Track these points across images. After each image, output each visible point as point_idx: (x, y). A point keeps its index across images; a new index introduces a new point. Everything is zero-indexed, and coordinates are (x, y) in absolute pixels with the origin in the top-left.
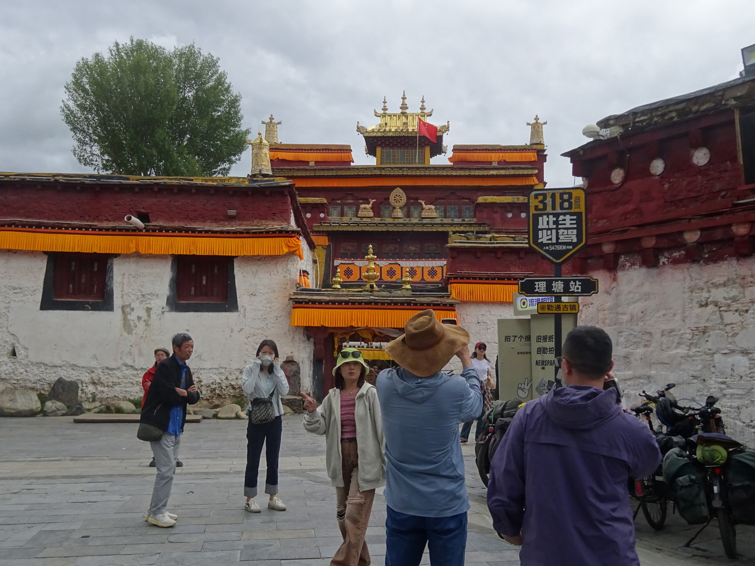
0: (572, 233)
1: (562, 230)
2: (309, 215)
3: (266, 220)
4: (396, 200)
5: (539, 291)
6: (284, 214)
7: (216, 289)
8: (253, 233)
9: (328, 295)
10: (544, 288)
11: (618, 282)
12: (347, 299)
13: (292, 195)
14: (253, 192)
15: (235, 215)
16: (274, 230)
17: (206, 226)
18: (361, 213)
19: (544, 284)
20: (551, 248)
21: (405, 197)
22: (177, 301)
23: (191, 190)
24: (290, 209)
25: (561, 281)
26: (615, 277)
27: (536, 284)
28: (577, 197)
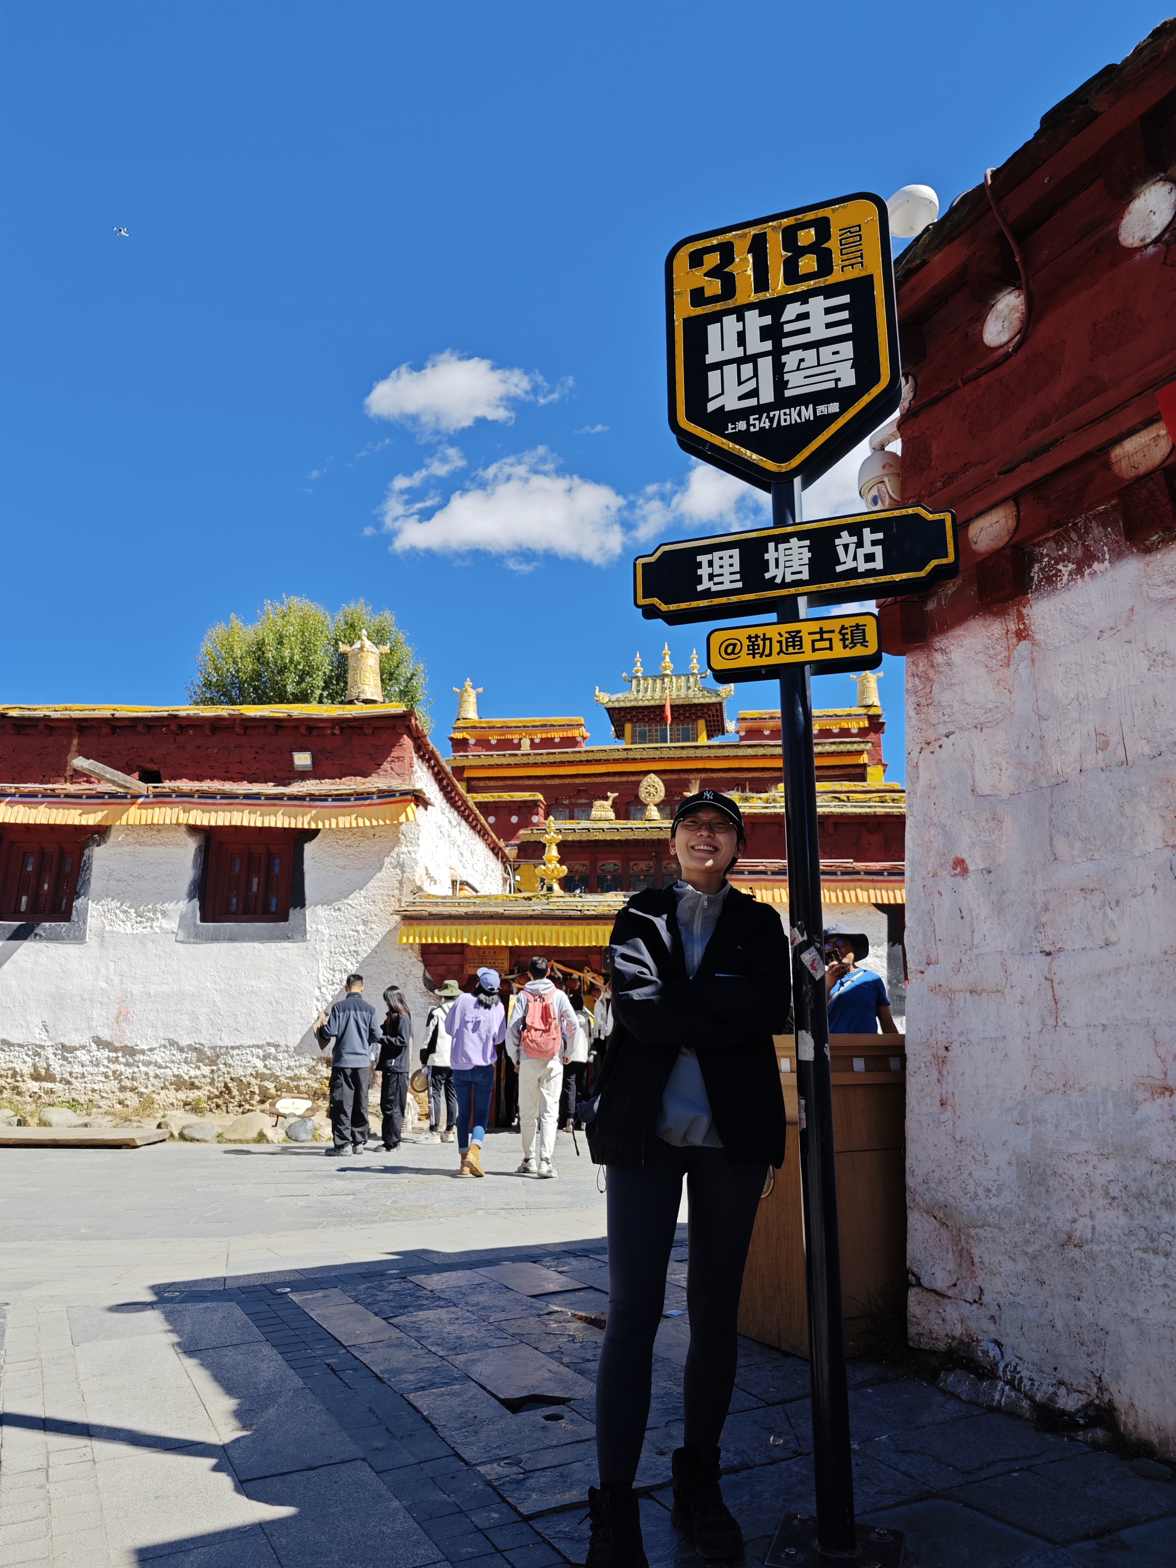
0: (836, 358)
1: (798, 354)
2: (514, 819)
3: (365, 775)
4: (649, 793)
5: (715, 588)
6: (396, 765)
7: (274, 901)
8: (336, 795)
9: (468, 905)
10: (731, 574)
11: (1037, 637)
12: (500, 910)
13: (415, 735)
14: (342, 729)
15: (311, 769)
16: (374, 790)
17: (256, 788)
18: (594, 813)
19: (731, 557)
20: (754, 425)
21: (663, 789)
22: (198, 922)
23: (233, 727)
24: (411, 758)
25: (799, 540)
26: (1022, 627)
27: (701, 562)
28: (848, 229)
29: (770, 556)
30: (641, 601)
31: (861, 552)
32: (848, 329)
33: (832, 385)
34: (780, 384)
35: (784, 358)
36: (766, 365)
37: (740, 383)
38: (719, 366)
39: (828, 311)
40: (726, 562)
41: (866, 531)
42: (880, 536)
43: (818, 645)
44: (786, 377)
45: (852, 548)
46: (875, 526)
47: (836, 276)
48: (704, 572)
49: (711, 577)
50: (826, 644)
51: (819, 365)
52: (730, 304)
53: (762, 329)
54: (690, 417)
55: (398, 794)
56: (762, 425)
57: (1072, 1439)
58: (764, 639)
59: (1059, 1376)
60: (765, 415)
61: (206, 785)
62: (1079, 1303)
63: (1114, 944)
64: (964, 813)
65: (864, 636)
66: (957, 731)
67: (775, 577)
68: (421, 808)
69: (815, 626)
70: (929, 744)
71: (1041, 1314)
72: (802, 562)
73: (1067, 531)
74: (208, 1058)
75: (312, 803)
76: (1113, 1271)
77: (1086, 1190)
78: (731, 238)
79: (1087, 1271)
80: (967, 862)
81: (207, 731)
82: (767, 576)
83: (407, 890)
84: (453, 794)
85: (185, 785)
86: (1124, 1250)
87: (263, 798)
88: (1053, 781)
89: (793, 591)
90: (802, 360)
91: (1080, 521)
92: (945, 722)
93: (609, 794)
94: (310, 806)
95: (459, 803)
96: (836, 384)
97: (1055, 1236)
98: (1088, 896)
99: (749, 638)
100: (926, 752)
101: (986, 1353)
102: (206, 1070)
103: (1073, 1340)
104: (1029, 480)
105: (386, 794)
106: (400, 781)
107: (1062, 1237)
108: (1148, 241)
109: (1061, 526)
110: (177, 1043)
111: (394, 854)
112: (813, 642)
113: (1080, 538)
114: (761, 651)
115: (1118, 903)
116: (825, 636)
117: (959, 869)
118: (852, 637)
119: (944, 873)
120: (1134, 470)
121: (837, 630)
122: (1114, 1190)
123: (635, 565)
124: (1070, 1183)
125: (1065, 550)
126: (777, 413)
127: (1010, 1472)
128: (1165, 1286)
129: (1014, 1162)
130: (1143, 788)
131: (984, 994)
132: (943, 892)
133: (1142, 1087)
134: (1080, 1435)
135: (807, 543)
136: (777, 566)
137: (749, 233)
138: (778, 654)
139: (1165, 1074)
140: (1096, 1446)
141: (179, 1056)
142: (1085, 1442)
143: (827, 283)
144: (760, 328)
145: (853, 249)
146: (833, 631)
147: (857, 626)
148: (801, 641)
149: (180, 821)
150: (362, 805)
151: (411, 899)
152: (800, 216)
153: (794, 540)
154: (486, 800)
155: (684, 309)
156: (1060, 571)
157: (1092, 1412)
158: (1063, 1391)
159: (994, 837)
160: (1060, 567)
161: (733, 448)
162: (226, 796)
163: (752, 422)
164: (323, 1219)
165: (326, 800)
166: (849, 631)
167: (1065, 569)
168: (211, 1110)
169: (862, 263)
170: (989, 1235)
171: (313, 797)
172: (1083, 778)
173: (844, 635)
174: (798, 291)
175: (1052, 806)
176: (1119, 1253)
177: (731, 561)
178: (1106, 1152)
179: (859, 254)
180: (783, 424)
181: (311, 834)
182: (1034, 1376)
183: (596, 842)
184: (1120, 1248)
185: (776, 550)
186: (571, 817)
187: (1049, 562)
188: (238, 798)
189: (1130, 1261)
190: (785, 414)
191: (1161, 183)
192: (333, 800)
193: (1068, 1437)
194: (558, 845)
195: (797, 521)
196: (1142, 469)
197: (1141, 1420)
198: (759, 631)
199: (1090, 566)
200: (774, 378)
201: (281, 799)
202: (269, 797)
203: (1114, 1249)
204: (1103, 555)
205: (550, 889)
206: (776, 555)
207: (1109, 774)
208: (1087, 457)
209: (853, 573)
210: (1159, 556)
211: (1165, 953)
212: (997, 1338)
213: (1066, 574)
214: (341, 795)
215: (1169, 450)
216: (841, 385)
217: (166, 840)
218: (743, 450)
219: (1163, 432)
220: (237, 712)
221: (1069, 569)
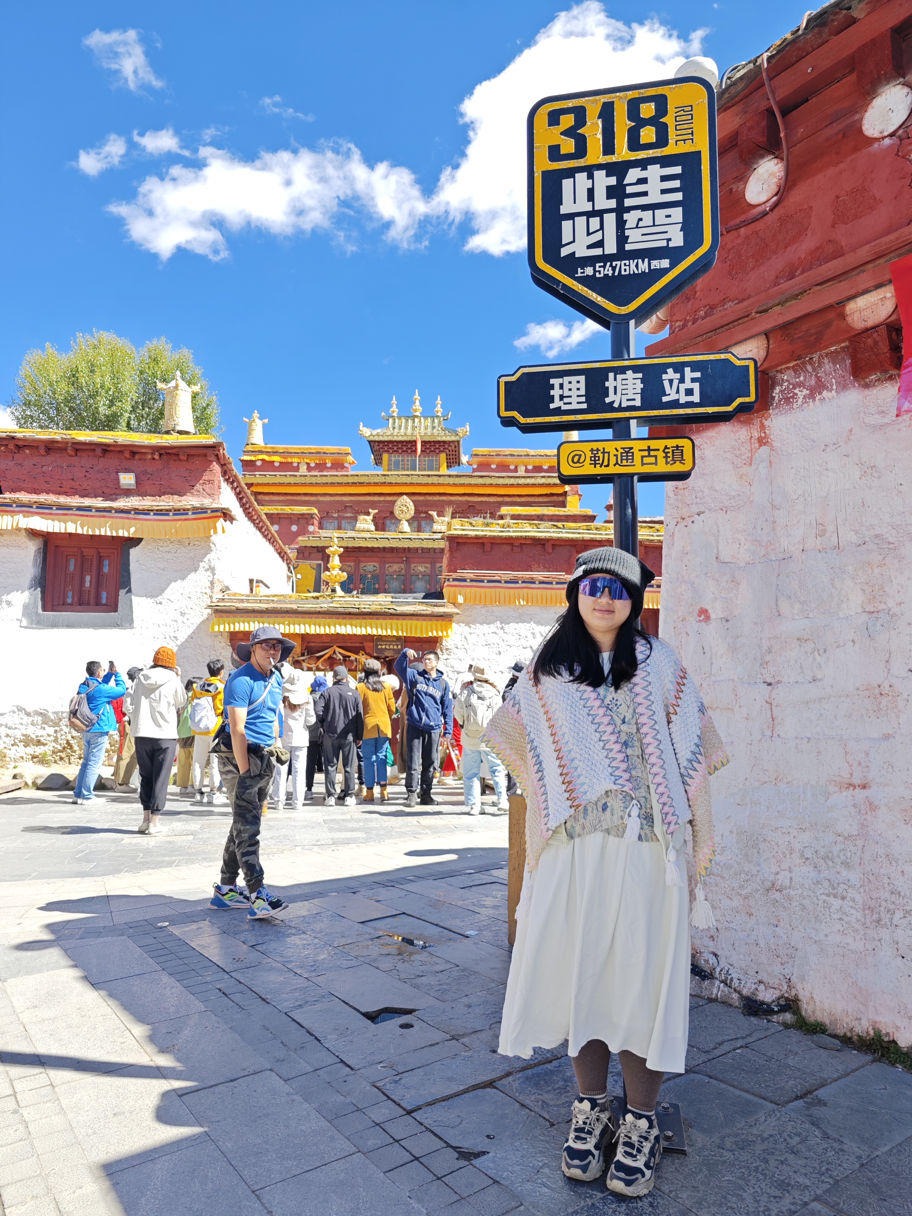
0: (669, 220)
1: (638, 214)
2: (294, 528)
3: (181, 494)
4: (402, 511)
5: (564, 407)
6: (207, 487)
7: (104, 595)
8: (157, 510)
9: (268, 602)
10: (578, 396)
11: (775, 444)
12: (294, 607)
13: (222, 462)
14: (161, 455)
15: (135, 487)
16: (189, 507)
17: (87, 502)
18: (359, 525)
19: (578, 382)
20: (599, 272)
21: (413, 508)
22: (40, 611)
23: (66, 449)
24: (219, 481)
25: (634, 373)
26: (763, 435)
27: (553, 385)
28: (682, 108)
29: (610, 384)
30: (504, 414)
31: (683, 387)
32: (678, 196)
33: (664, 244)
34: (622, 239)
35: (626, 216)
36: (610, 219)
37: (589, 234)
38: (571, 216)
39: (664, 178)
40: (574, 386)
41: (687, 370)
42: (698, 375)
43: (646, 460)
44: (627, 233)
45: (675, 383)
46: (695, 366)
47: (670, 150)
48: (556, 392)
49: (562, 397)
50: (652, 460)
51: (654, 225)
52: (581, 162)
53: (609, 188)
54: (546, 259)
55: (209, 511)
56: (606, 272)
57: (769, 1021)
58: (604, 453)
59: (760, 977)
60: (609, 264)
61: (43, 498)
62: (777, 929)
63: (820, 680)
64: (709, 575)
65: (682, 455)
66: (707, 511)
67: (613, 402)
68: (228, 522)
69: (644, 445)
70: (683, 519)
71: (749, 936)
72: (635, 391)
73: (804, 363)
74: (52, 721)
75: (136, 516)
76: (804, 908)
77: (787, 852)
78: (584, 102)
79: (784, 907)
80: (710, 611)
81: (42, 451)
82: (607, 400)
83: (217, 588)
84: (251, 510)
85: (24, 497)
86: (812, 894)
87: (94, 510)
88: (781, 556)
89: (627, 414)
90: (640, 220)
91: (816, 357)
92: (697, 503)
93: (370, 510)
94: (135, 519)
95: (255, 517)
96: (668, 244)
97: (763, 883)
98: (802, 644)
99: (592, 450)
100: (682, 524)
101: (707, 961)
102: (51, 730)
103: (771, 954)
104: (781, 320)
105: (200, 511)
106: (211, 500)
107: (768, 884)
108: (886, 134)
109: (799, 359)
110: (24, 709)
111: (206, 560)
112: (643, 457)
113: (814, 370)
114: (601, 462)
115: (825, 651)
116: (652, 453)
117: (703, 617)
118: (673, 455)
119: (691, 619)
120: (863, 323)
121: (662, 449)
122: (808, 853)
123: (498, 382)
124: (776, 847)
125: (802, 378)
126: (618, 263)
127: (734, 1050)
128: (841, 919)
129: (735, 831)
130: (850, 568)
131: (718, 710)
132: (689, 633)
133: (833, 783)
134: (775, 1018)
135: (640, 375)
136: (615, 393)
137: (600, 100)
138: (615, 465)
139: (851, 775)
140: (786, 1026)
141: (27, 720)
142: (778, 1023)
143: (663, 154)
144: (607, 187)
145: (686, 126)
146: (658, 450)
147: (677, 447)
148: (633, 456)
149: (20, 526)
150: (180, 520)
151: (220, 596)
152: (642, 91)
153: (629, 373)
154: (271, 512)
155: (543, 164)
156: (797, 394)
157: (782, 1002)
158: (762, 987)
159: (732, 595)
160: (796, 391)
161: (582, 290)
162: (60, 507)
163: (597, 269)
164: (174, 858)
165: (149, 514)
166: (670, 450)
167: (801, 393)
168: (55, 762)
169: (692, 139)
170: (713, 881)
171: (137, 511)
172: (804, 557)
173: (667, 453)
174: (639, 158)
175: (779, 575)
176: (809, 896)
177: (578, 386)
178: (804, 827)
179: (690, 131)
180: (623, 273)
181: (135, 542)
182: (741, 977)
183: (360, 548)
184: (810, 893)
185: (615, 379)
186: (339, 528)
187: (788, 387)
188: (71, 509)
189: (816, 902)
190: (625, 265)
191: (900, 86)
192: (155, 514)
193: (767, 1019)
194: (339, 556)
195: (631, 357)
196: (870, 323)
197: (818, 1008)
198: (600, 445)
199: (820, 393)
200: (617, 232)
201: (110, 512)
202: (98, 510)
203: (805, 893)
204: (832, 386)
205: (334, 591)
206: (614, 383)
207: (824, 555)
208: (829, 308)
209: (675, 404)
210: (875, 391)
211: (858, 689)
212: (714, 951)
213: (801, 397)
214: (161, 510)
215: (892, 310)
216: (671, 245)
217: (8, 542)
218: (590, 292)
219: (889, 295)
220: (68, 437)
221: (804, 393)
